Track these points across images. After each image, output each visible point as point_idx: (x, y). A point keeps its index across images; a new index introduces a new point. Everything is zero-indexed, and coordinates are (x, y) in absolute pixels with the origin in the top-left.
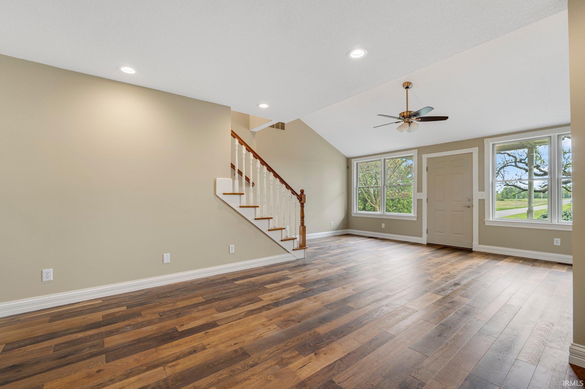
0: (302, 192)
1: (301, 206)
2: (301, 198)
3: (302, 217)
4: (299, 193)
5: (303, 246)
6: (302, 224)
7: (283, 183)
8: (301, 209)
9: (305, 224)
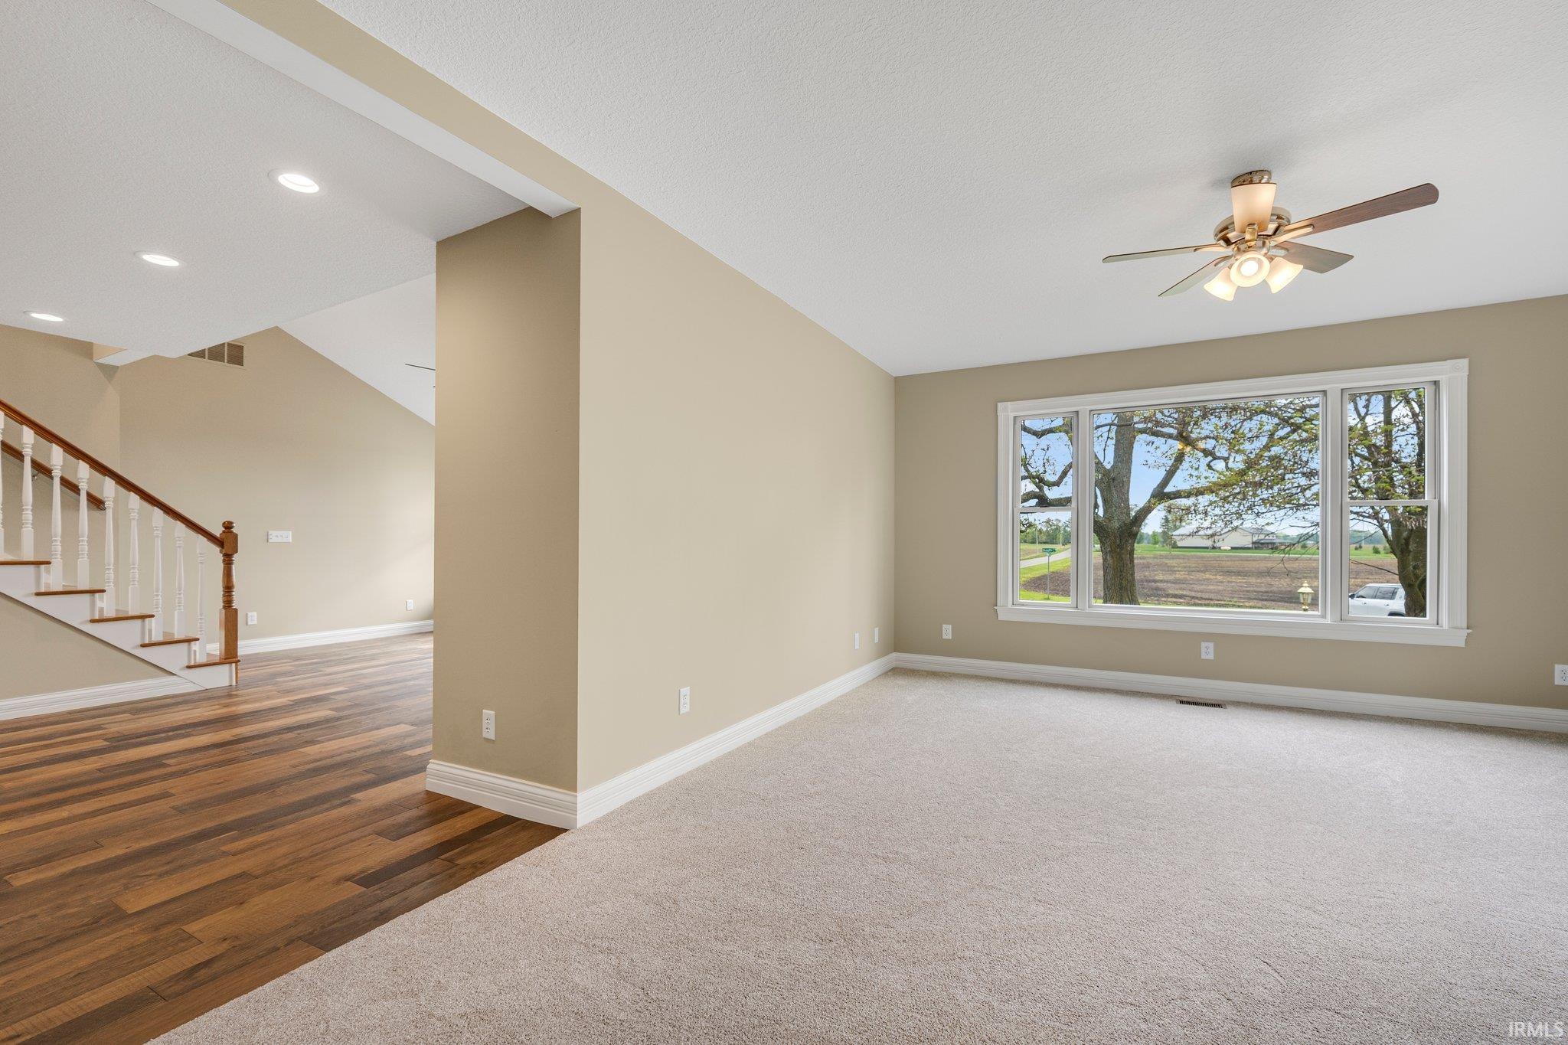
0: (228, 526)
1: (224, 561)
2: (226, 542)
3: (228, 588)
4: (218, 531)
5: (230, 655)
6: (228, 603)
7: (155, 505)
8: (224, 567)
9: (235, 605)
